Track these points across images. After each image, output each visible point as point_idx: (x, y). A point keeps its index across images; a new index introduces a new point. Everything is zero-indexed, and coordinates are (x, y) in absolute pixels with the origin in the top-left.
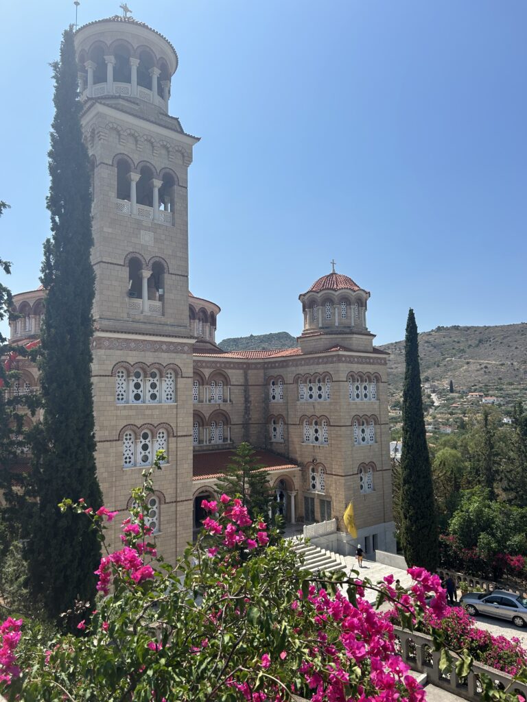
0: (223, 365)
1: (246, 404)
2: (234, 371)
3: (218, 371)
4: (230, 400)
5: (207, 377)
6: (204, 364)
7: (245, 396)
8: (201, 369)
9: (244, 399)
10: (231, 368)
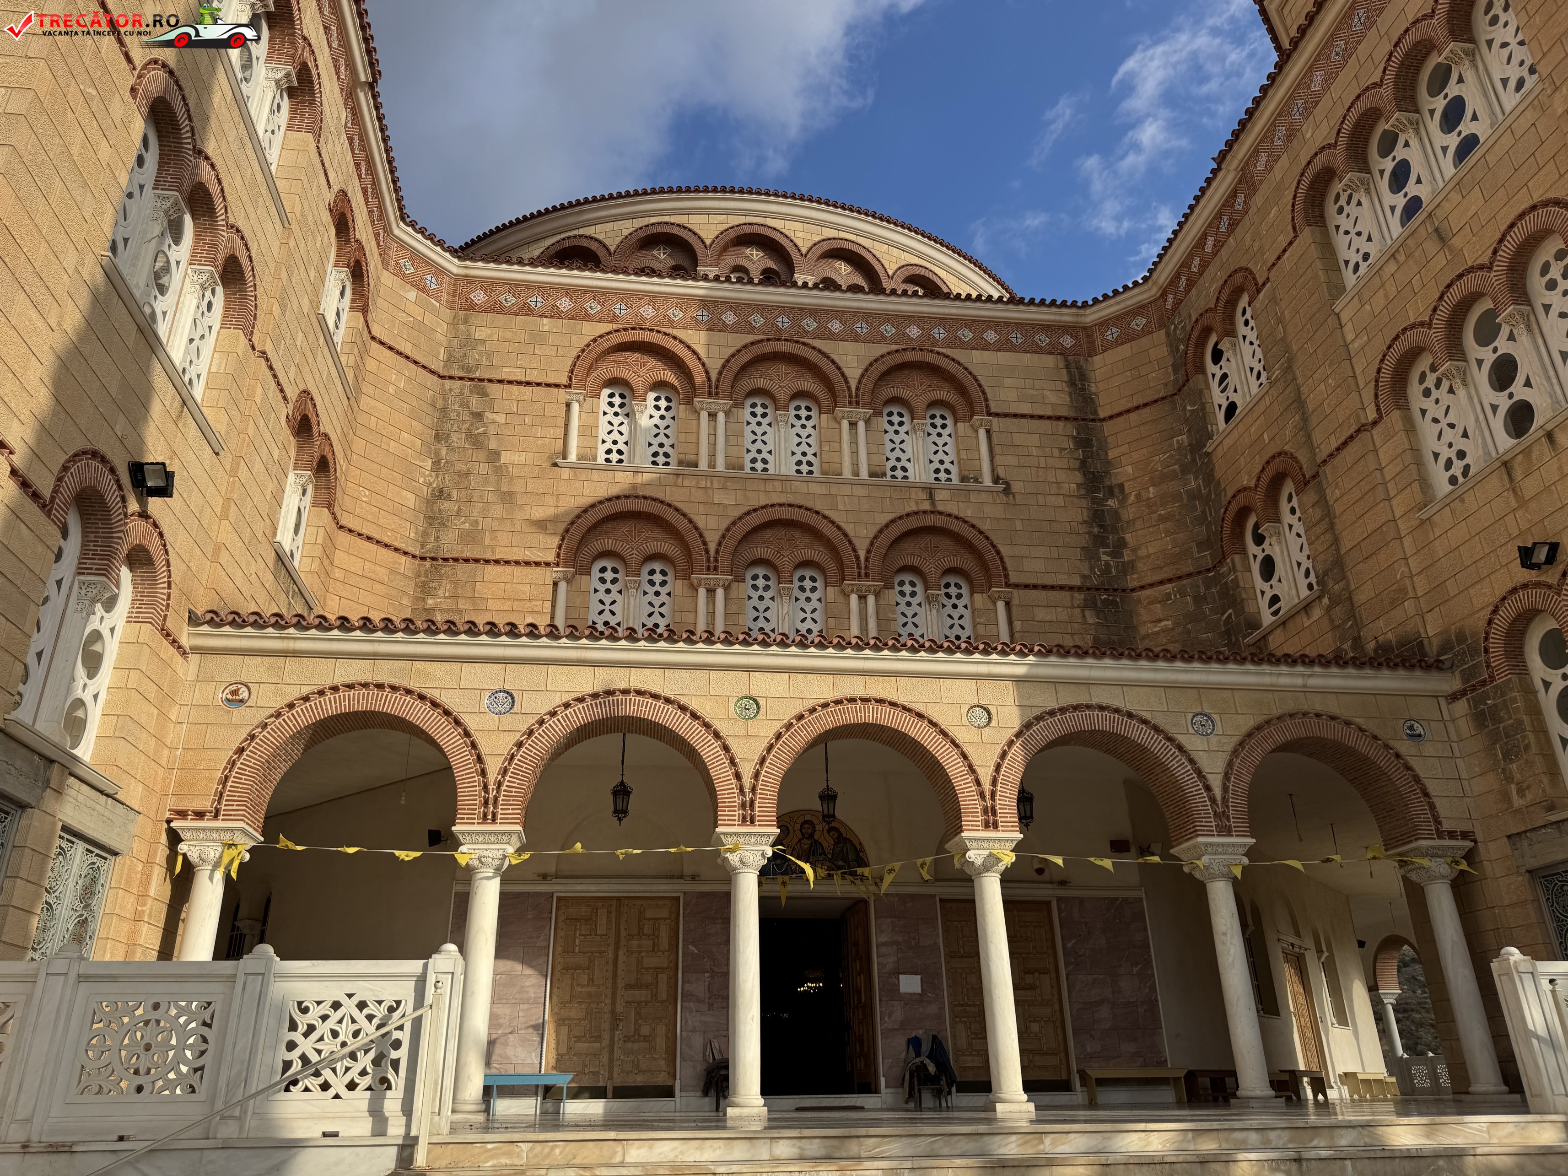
0: (939, 333)
1: (1094, 501)
2: (1003, 358)
3: (910, 356)
4: (996, 479)
5: (853, 373)
6: (836, 326)
7: (1083, 463)
8: (817, 343)
9: (1078, 477)
10: (986, 347)
